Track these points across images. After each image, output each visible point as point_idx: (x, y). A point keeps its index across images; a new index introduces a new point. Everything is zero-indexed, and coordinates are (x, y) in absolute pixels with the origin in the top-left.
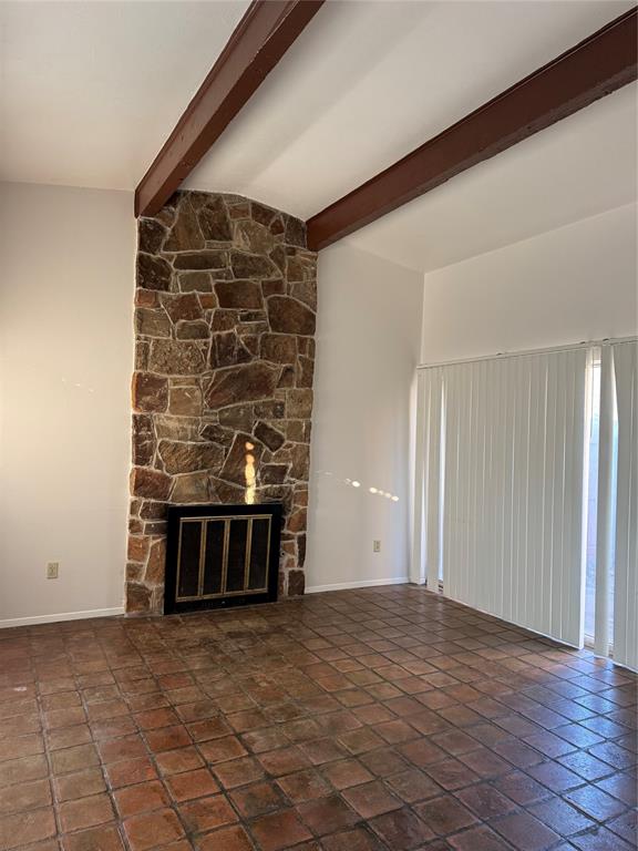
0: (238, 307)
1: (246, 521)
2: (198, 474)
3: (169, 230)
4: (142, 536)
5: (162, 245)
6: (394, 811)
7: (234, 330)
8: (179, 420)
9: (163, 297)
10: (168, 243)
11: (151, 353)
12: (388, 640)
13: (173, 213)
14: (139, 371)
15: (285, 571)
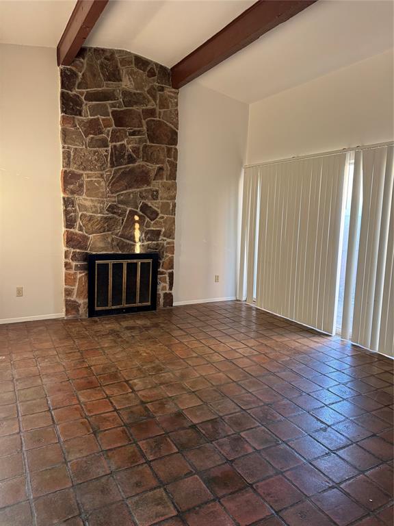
0: (127, 126)
1: (136, 263)
2: (105, 235)
3: (80, 74)
4: (72, 271)
5: (77, 85)
6: (212, 420)
7: (125, 142)
8: (92, 201)
9: (78, 120)
10: (79, 84)
11: (72, 157)
12: (220, 330)
13: (82, 63)
14: (65, 169)
15: (161, 293)
